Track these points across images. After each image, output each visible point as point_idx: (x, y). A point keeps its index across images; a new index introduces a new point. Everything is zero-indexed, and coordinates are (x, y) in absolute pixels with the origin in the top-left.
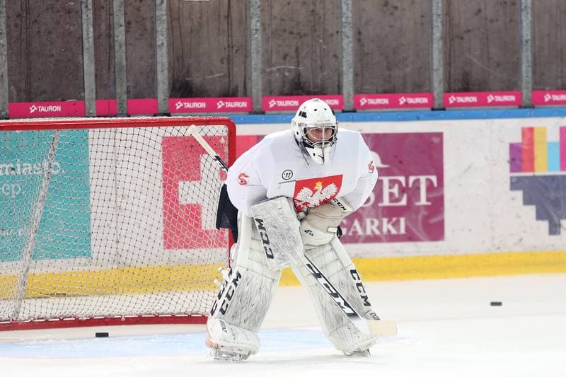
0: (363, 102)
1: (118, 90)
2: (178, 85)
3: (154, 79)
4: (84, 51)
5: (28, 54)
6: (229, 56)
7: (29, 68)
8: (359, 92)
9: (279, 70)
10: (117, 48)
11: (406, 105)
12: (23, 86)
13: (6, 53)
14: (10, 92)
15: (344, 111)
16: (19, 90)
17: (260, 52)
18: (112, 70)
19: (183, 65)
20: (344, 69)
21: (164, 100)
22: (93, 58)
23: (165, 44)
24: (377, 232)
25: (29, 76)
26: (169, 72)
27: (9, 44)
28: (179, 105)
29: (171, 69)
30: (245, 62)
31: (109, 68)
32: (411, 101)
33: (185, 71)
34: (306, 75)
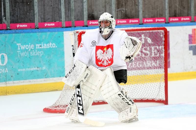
0: (145, 21)
1: (72, 18)
2: (90, 16)
3: (83, 14)
4: (62, 4)
5: (44, 5)
6: (105, 5)
7: (44, 10)
8: (144, 18)
9: (120, 10)
10: (71, 3)
11: (158, 22)
12: (43, 17)
13: (37, 5)
14: (39, 19)
15: (140, 24)
16: (41, 18)
17: (115, 4)
18: (70, 11)
19: (91, 9)
20: (140, 9)
21: (86, 21)
22: (64, 6)
23: (86, 2)
24: (150, 66)
25: (44, 13)
26: (87, 11)
27: (38, 2)
28: (90, 23)
29: (88, 10)
30: (110, 7)
31: (69, 10)
33: (92, 11)
34: (128, 12)
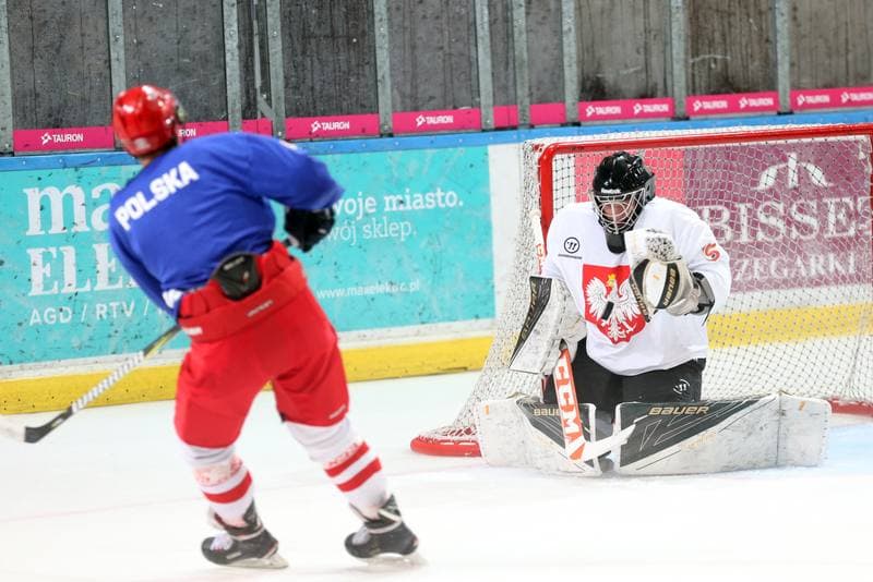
0: (801, 100)
1: (519, 93)
2: (588, 84)
3: (561, 77)
4: (480, 41)
5: (414, 47)
6: (646, 43)
7: (415, 66)
8: (797, 89)
9: (703, 60)
10: (516, 35)
11: (850, 103)
12: (408, 89)
13: (386, 46)
14: (393, 98)
15: (779, 114)
16: (403, 95)
17: (682, 38)
18: (511, 65)
19: (594, 57)
20: (779, 56)
21: (574, 104)
22: (488, 50)
23: (573, 30)
24: (823, 272)
25: (414, 77)
26: (578, 66)
27: (390, 33)
28: (590, 111)
29: (581, 62)
30: (664, 52)
31: (507, 64)
32: (855, 97)
33: (596, 65)
34: (735, 67)
